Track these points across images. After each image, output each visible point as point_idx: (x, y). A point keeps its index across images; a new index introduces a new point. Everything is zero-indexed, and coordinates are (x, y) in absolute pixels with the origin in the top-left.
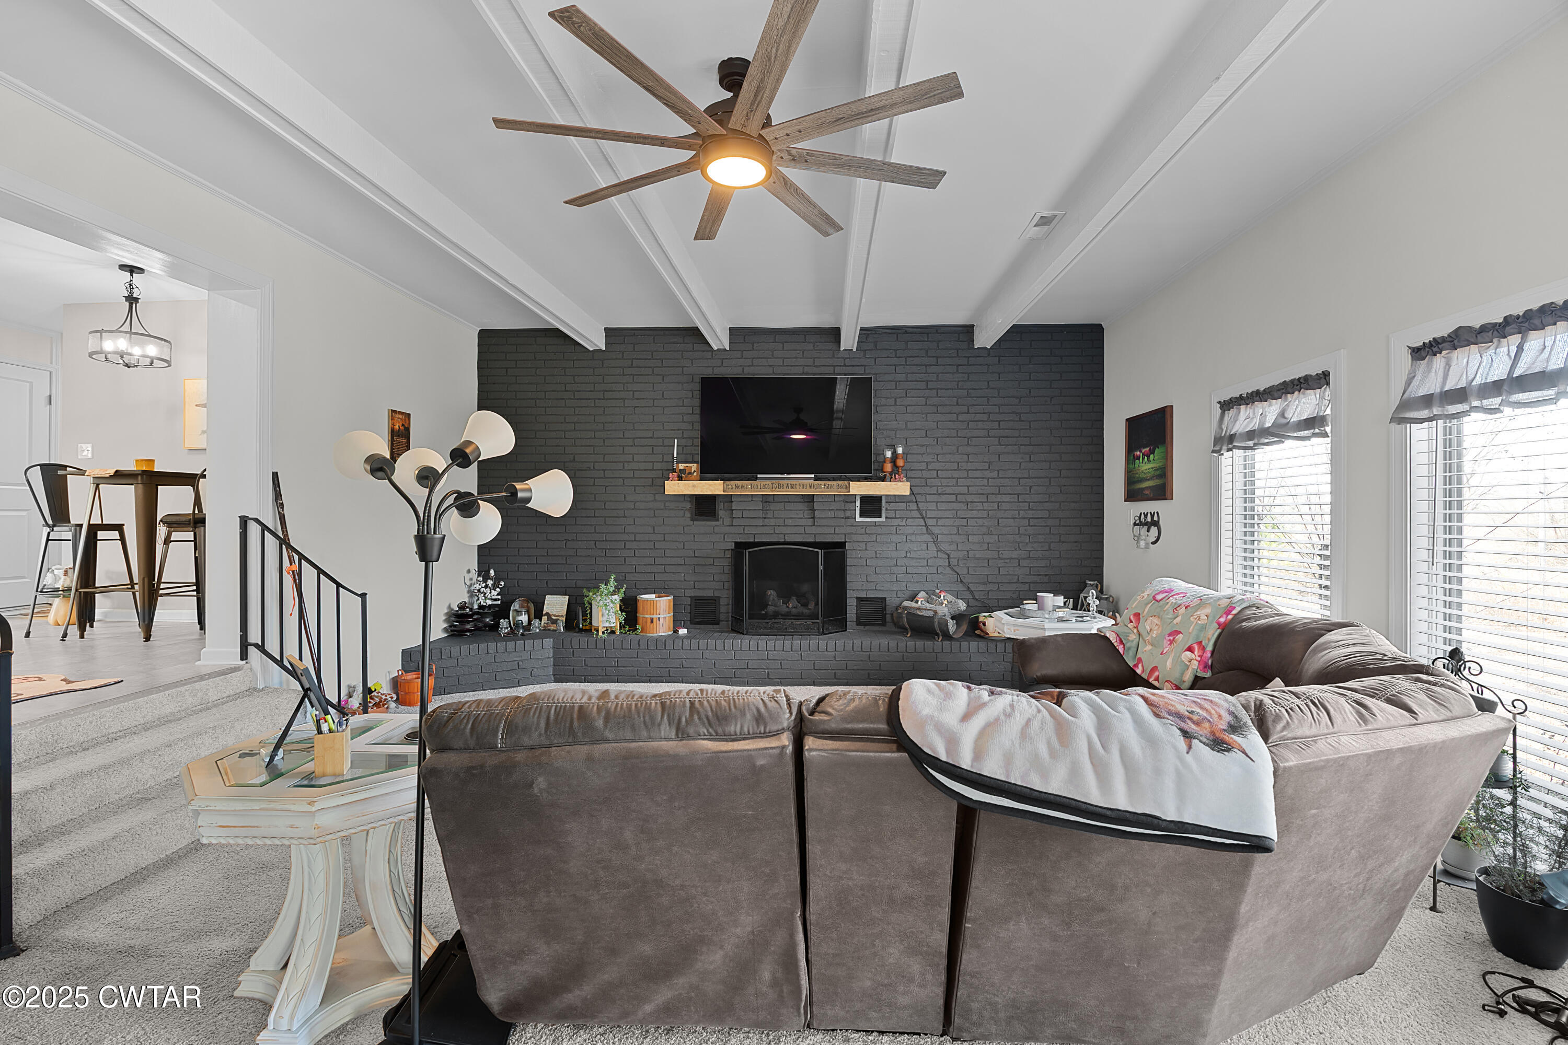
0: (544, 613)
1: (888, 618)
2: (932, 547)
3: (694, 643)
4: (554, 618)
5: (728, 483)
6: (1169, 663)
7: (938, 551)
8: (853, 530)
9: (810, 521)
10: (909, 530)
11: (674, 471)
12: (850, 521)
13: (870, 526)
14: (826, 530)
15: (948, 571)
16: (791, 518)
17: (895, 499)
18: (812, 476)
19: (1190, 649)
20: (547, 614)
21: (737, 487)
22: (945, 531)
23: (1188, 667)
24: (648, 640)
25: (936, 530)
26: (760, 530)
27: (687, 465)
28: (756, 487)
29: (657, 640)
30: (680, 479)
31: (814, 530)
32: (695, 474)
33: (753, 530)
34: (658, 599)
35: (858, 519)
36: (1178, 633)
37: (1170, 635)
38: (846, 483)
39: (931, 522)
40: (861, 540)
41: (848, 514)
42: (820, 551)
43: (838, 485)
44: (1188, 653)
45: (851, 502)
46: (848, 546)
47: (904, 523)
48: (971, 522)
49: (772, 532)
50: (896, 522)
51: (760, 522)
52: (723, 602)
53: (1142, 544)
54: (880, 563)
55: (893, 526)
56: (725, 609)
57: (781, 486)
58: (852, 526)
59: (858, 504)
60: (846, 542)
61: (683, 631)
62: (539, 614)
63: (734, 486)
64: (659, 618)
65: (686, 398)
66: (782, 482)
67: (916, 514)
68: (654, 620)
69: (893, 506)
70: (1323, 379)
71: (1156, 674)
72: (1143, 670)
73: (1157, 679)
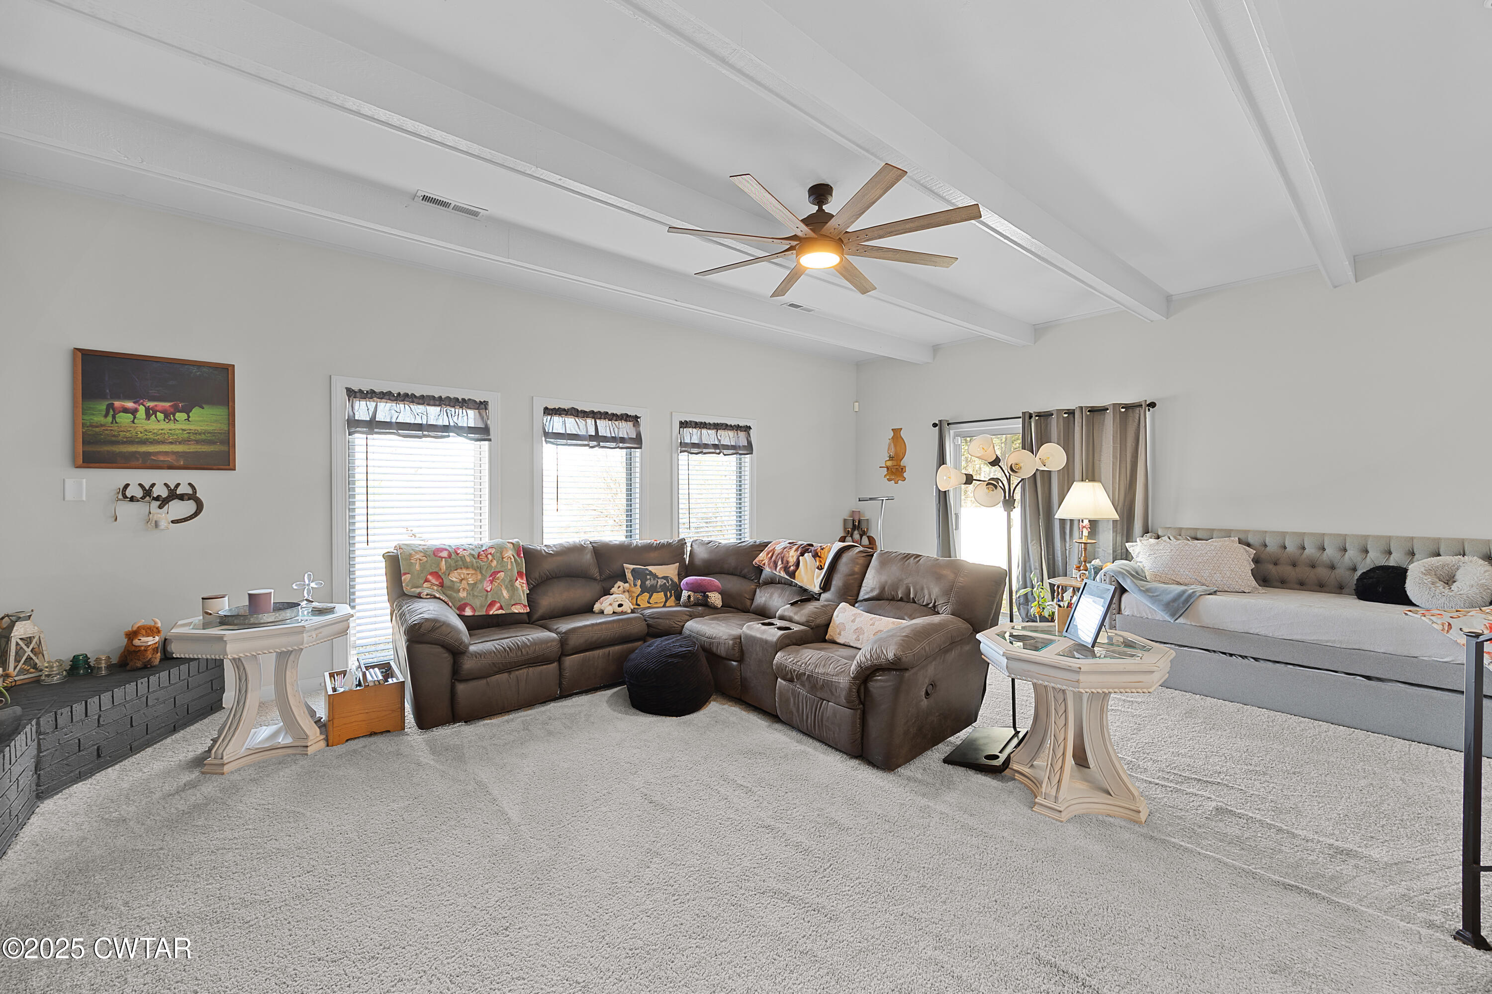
6: (505, 594)
19: (517, 578)
23: (521, 591)
44: (518, 581)
71: (498, 605)
72: (474, 610)
73: (501, 608)
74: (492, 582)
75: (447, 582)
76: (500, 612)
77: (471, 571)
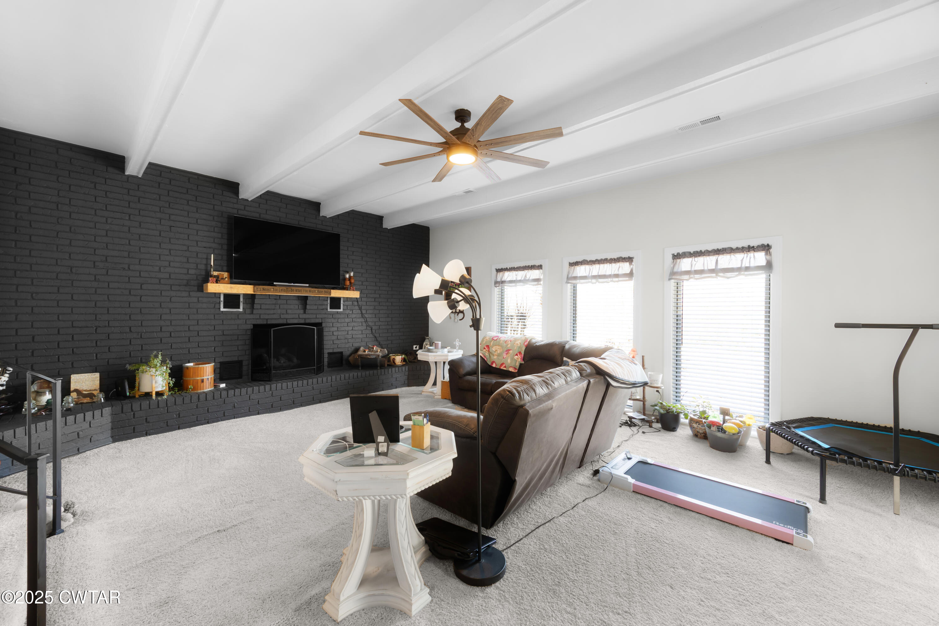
0: (72, 389)
1: (344, 362)
2: (364, 324)
3: (231, 392)
4: (84, 392)
5: (257, 287)
6: (509, 361)
7: (367, 326)
8: (326, 316)
9: (302, 311)
10: (354, 316)
11: (211, 276)
12: (324, 312)
13: (335, 314)
14: (311, 316)
15: (371, 336)
16: (291, 309)
17: (347, 299)
18: (308, 285)
19: (517, 355)
20: (76, 391)
21: (264, 289)
22: (370, 316)
23: (517, 361)
24: (199, 395)
25: (366, 316)
26: (270, 317)
27: (220, 273)
28: (276, 290)
29: (206, 394)
30: (217, 282)
31: (305, 316)
32: (226, 279)
33: (267, 317)
34: (197, 366)
35: (329, 310)
36: (509, 350)
37: (506, 351)
38: (329, 290)
39: (364, 312)
40: (330, 321)
41: (324, 307)
42: (315, 328)
43: (325, 291)
44: (516, 356)
45: (325, 301)
46: (324, 325)
47: (351, 312)
48: (381, 312)
49: (279, 317)
50: (348, 312)
51: (272, 312)
52: (245, 363)
53: (456, 320)
54: (340, 333)
55: (346, 314)
56: (246, 367)
57: (292, 291)
58: (325, 314)
59: (329, 301)
60: (322, 322)
61: (223, 386)
62: (66, 391)
63: (262, 289)
64: (208, 378)
65: (217, 227)
66: (293, 288)
67: (357, 307)
68: (205, 381)
69: (347, 303)
70: (540, 267)
71: (504, 365)
72: (496, 365)
73: (505, 367)
74: (507, 354)
75: (490, 350)
76: (505, 369)
77: (500, 348)
